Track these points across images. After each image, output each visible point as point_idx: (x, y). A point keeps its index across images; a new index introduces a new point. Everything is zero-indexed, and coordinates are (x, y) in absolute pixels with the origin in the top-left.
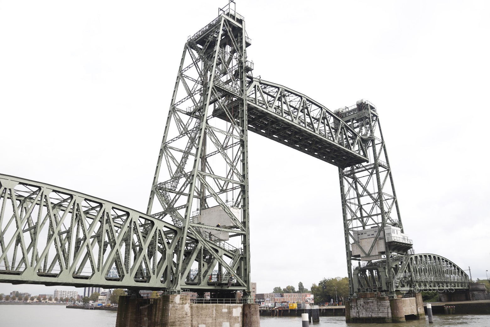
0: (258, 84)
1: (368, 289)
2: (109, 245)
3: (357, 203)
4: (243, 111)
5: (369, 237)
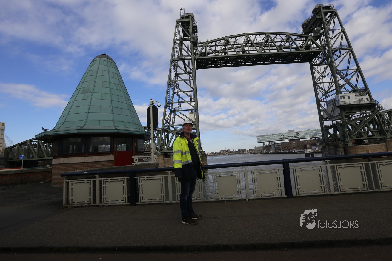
0: (207, 44)
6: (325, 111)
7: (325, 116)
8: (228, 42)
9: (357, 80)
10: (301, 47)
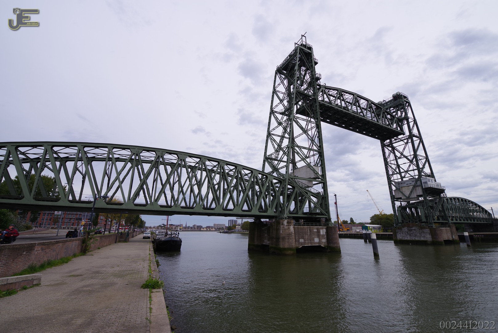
0: (324, 89)
1: (411, 221)
2: (242, 192)
3: (396, 164)
4: (316, 106)
5: (408, 185)
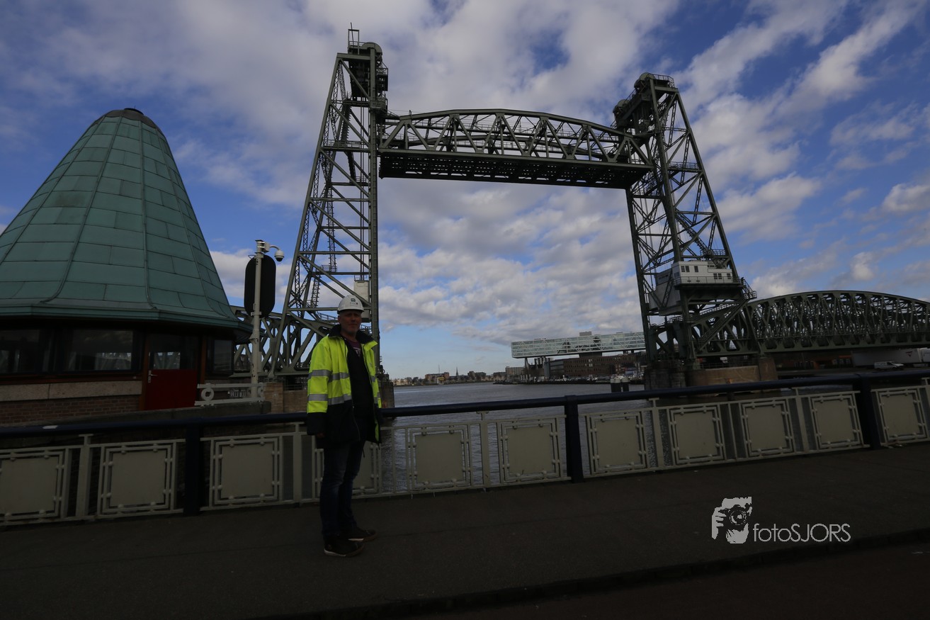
0: (408, 122)
6: (653, 294)
7: (653, 306)
8: (458, 123)
9: (712, 236)
10: (611, 155)
